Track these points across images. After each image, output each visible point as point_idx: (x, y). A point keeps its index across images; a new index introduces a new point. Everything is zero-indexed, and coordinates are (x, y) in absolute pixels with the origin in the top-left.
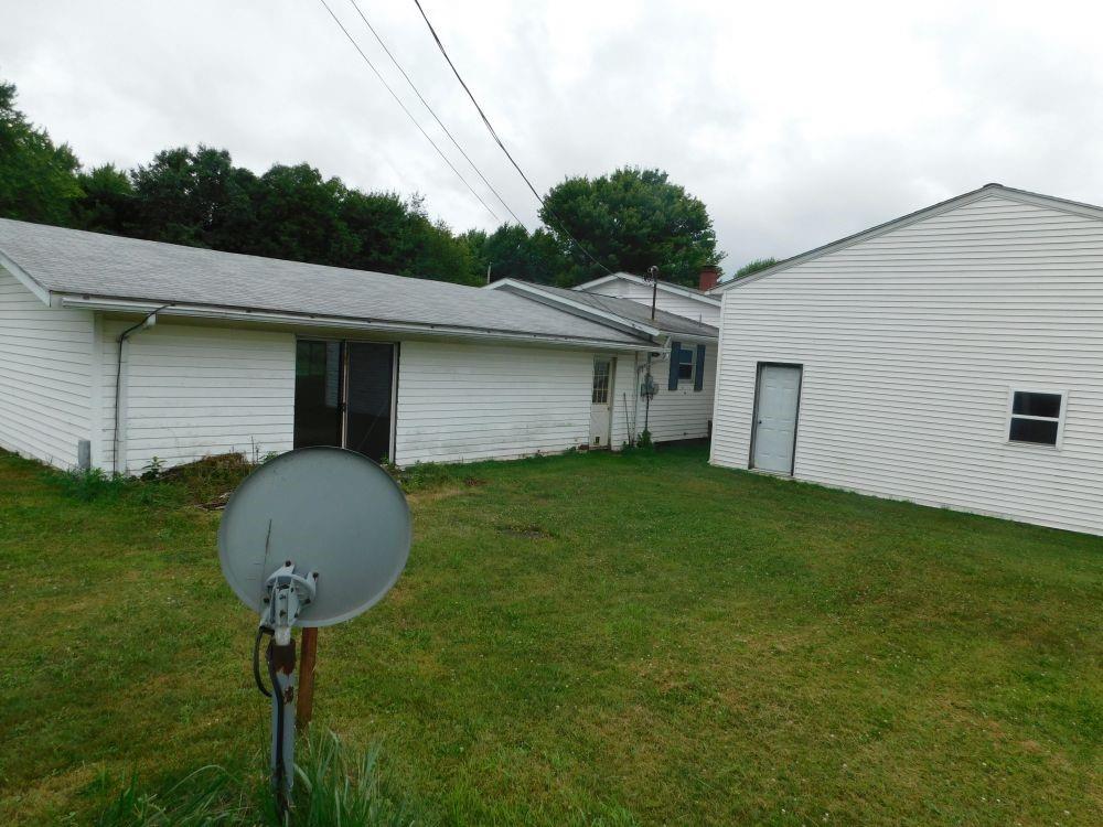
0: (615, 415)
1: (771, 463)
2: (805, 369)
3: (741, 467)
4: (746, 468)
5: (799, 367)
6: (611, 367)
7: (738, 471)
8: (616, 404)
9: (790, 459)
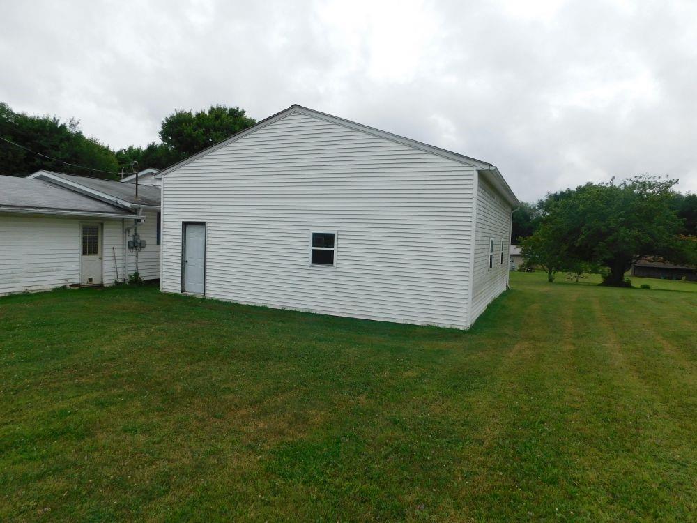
0: (105, 262)
1: (194, 289)
2: (208, 225)
3: (177, 292)
4: (180, 292)
5: (204, 224)
6: (100, 229)
7: (176, 295)
8: (105, 254)
9: (203, 285)
